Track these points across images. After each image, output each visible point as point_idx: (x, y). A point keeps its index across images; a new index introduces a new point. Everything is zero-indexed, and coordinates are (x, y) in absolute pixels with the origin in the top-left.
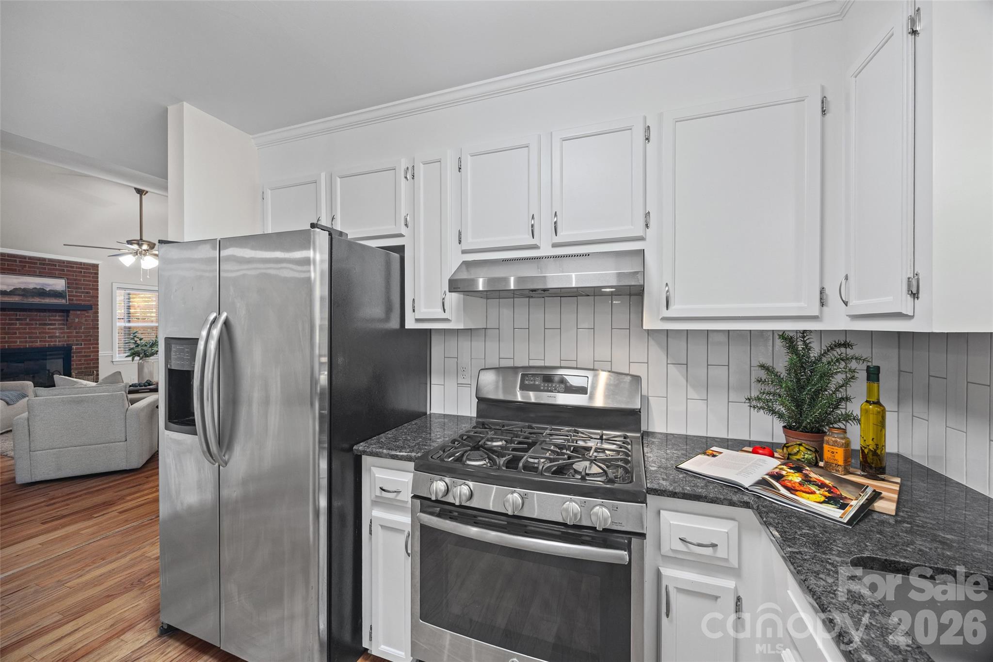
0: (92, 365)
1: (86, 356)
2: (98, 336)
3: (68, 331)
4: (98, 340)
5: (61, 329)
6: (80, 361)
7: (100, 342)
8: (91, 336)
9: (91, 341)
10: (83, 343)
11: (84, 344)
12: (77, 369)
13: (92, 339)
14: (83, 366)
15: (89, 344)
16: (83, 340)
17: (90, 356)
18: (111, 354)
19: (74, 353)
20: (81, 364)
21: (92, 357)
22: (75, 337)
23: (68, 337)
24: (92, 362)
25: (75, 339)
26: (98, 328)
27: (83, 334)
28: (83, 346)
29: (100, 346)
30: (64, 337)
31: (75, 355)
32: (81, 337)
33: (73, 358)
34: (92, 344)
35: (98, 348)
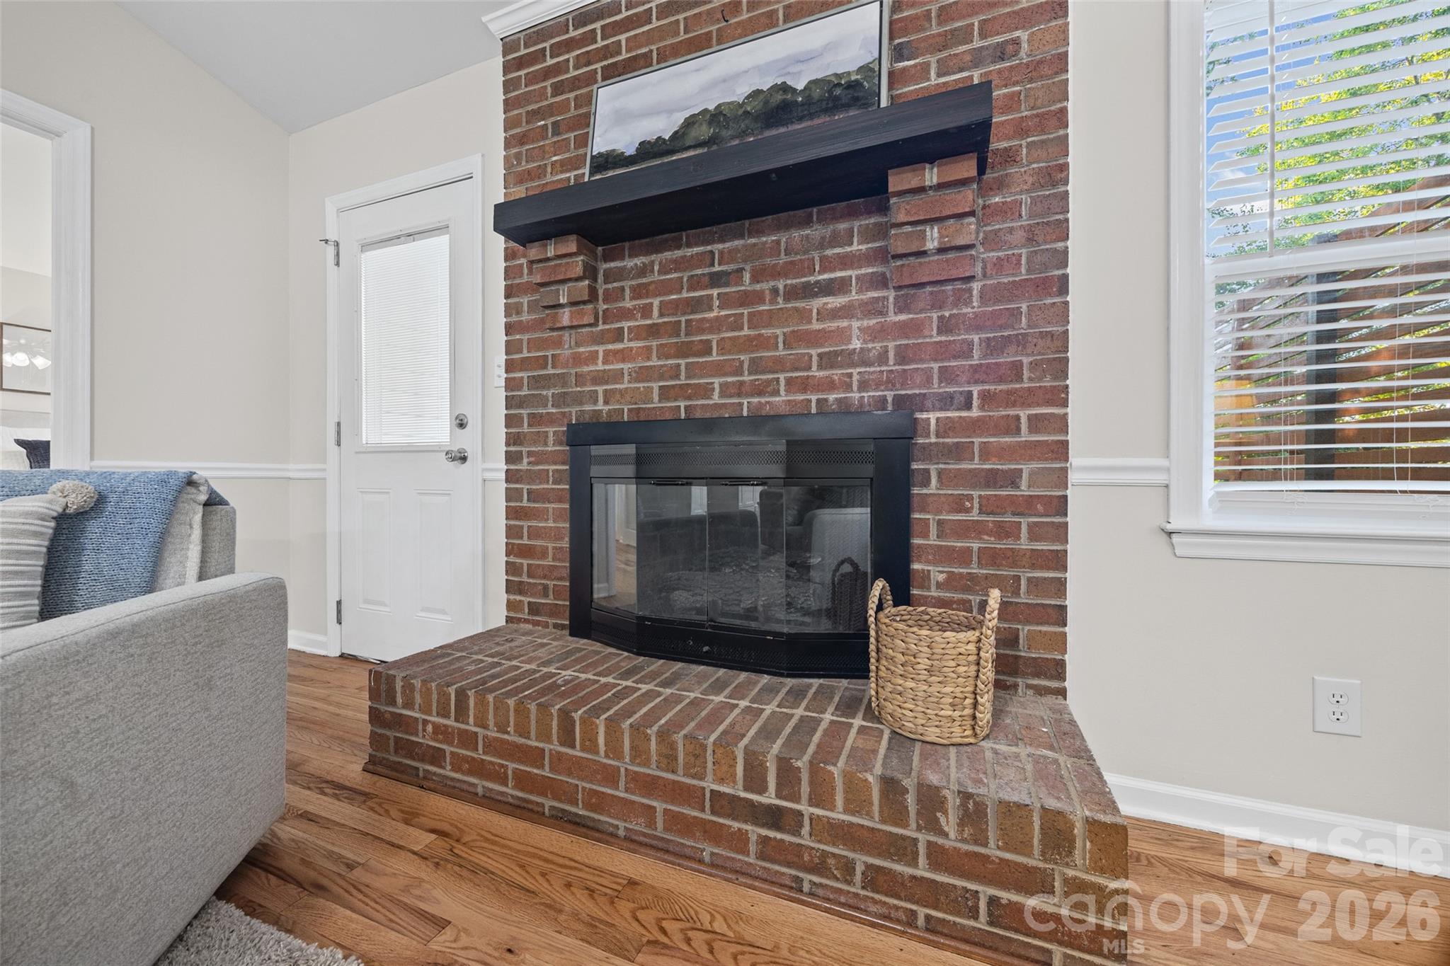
0: (1024, 543)
1: (991, 479)
2: (1062, 341)
3: (903, 317)
4: (1060, 367)
5: (873, 308)
6: (959, 505)
7: (1073, 381)
8: (1021, 342)
9: (1019, 378)
10: (975, 390)
11: (986, 398)
12: (945, 556)
13: (1026, 360)
14: (975, 546)
15: (1013, 399)
16: (975, 369)
17: (1013, 479)
18: (1160, 478)
19: (929, 453)
20: (965, 530)
21: (1024, 489)
22: (941, 351)
23: (902, 357)
24: (1024, 522)
25: (935, 366)
26: (1063, 285)
27: (978, 329)
28: (975, 413)
29: (1074, 411)
30: (882, 358)
31: (933, 469)
32: (968, 354)
33: (926, 483)
34: (1026, 398)
35: (1062, 424)
